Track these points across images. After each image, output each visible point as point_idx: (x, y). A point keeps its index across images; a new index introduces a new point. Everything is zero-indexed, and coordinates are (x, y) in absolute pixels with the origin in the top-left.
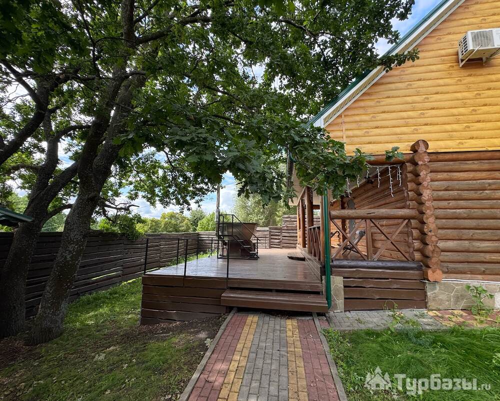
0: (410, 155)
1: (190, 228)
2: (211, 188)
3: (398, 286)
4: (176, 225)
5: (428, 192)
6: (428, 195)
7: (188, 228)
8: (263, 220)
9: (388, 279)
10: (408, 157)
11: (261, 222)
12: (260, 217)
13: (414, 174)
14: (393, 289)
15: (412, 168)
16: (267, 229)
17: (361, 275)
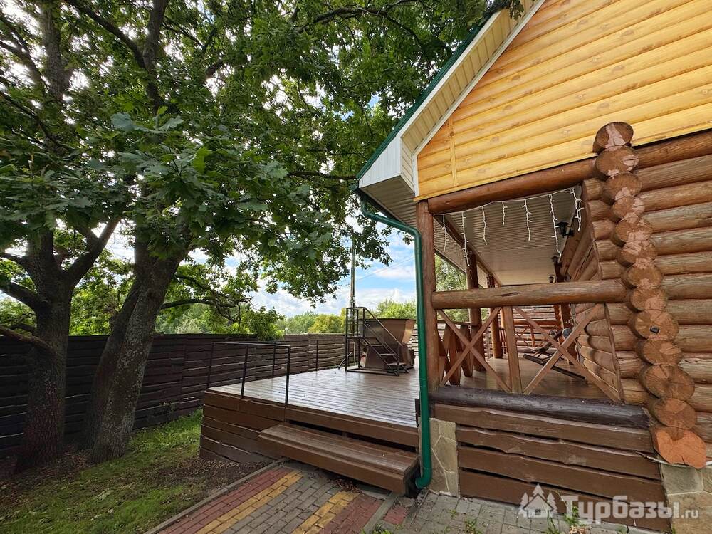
0: (590, 161)
3: (583, 461)
5: (641, 235)
6: (641, 244)
9: (556, 439)
10: (586, 167)
13: (604, 202)
14: (568, 465)
15: (598, 189)
17: (492, 425)
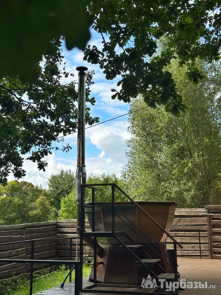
1: (49, 211)
2: (63, 124)
4: (23, 205)
7: (46, 212)
8: (192, 192)
11: (188, 196)
12: (185, 184)
16: (202, 211)
